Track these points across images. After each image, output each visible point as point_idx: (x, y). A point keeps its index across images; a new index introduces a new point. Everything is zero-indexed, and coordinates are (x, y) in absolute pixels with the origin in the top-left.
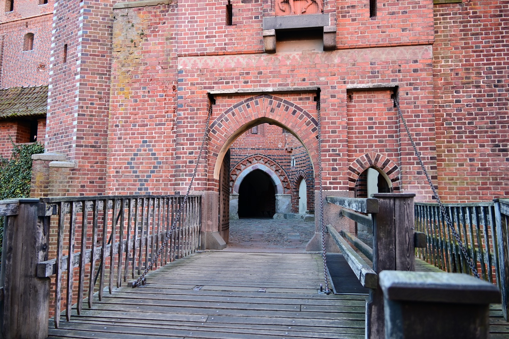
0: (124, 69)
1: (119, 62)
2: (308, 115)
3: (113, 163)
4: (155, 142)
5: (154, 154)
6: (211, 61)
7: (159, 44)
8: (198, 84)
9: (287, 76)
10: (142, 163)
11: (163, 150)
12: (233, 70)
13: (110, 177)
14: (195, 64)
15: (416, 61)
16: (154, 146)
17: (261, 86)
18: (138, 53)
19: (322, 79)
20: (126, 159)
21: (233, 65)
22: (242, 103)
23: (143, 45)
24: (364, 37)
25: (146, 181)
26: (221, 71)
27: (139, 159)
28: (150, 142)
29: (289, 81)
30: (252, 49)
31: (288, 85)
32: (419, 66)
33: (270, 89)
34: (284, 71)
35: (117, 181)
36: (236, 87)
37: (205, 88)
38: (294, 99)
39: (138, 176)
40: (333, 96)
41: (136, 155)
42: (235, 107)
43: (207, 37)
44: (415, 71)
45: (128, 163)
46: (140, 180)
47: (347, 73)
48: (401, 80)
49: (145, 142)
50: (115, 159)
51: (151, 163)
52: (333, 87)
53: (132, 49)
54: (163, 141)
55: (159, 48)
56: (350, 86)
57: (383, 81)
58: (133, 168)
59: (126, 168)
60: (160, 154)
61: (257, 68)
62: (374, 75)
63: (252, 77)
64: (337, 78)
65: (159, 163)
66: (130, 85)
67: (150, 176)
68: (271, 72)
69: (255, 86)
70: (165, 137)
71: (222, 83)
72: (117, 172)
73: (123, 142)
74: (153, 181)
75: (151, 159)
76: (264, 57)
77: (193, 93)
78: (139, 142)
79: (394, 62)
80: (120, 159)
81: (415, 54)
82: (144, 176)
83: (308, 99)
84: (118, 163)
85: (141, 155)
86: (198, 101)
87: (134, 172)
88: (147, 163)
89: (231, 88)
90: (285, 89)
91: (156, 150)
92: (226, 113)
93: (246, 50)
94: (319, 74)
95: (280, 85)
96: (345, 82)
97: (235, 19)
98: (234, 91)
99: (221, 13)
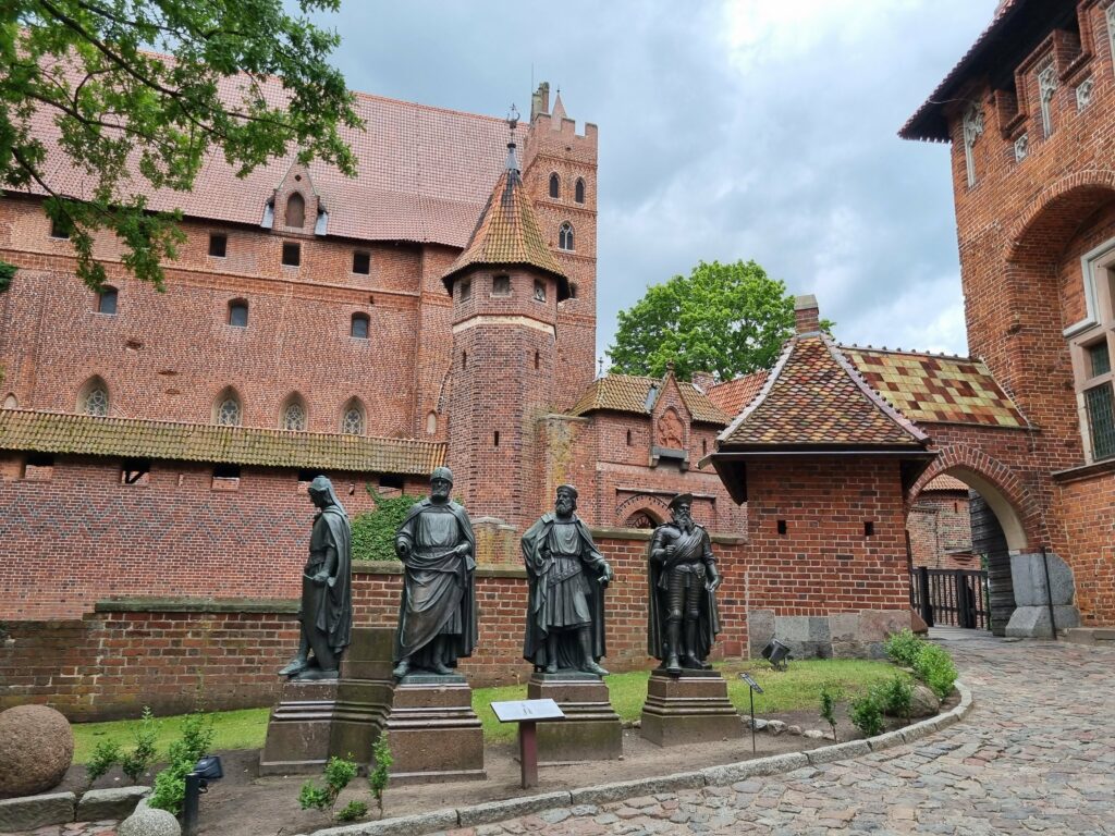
1: (556, 457)
6: (618, 468)
7: (583, 449)
8: (610, 481)
12: (631, 475)
14: (609, 469)
17: (647, 488)
18: (569, 453)
19: (679, 488)
21: (631, 472)
22: (633, 497)
23: (572, 448)
26: (624, 475)
29: (662, 487)
30: (641, 464)
31: (661, 489)
33: (652, 491)
34: (659, 481)
36: (633, 487)
37: (614, 485)
38: (663, 499)
42: (629, 500)
43: (616, 451)
47: (692, 487)
53: (565, 450)
55: (583, 452)
57: (709, 494)
61: (645, 476)
62: (704, 489)
63: (641, 482)
68: (652, 480)
69: (644, 488)
71: (624, 483)
76: (648, 470)
77: (607, 487)
86: (610, 493)
89: (629, 487)
90: (659, 491)
92: (625, 502)
93: (638, 463)
94: (677, 485)
95: (656, 489)
97: (633, 442)
98: (631, 489)
99: (624, 437)
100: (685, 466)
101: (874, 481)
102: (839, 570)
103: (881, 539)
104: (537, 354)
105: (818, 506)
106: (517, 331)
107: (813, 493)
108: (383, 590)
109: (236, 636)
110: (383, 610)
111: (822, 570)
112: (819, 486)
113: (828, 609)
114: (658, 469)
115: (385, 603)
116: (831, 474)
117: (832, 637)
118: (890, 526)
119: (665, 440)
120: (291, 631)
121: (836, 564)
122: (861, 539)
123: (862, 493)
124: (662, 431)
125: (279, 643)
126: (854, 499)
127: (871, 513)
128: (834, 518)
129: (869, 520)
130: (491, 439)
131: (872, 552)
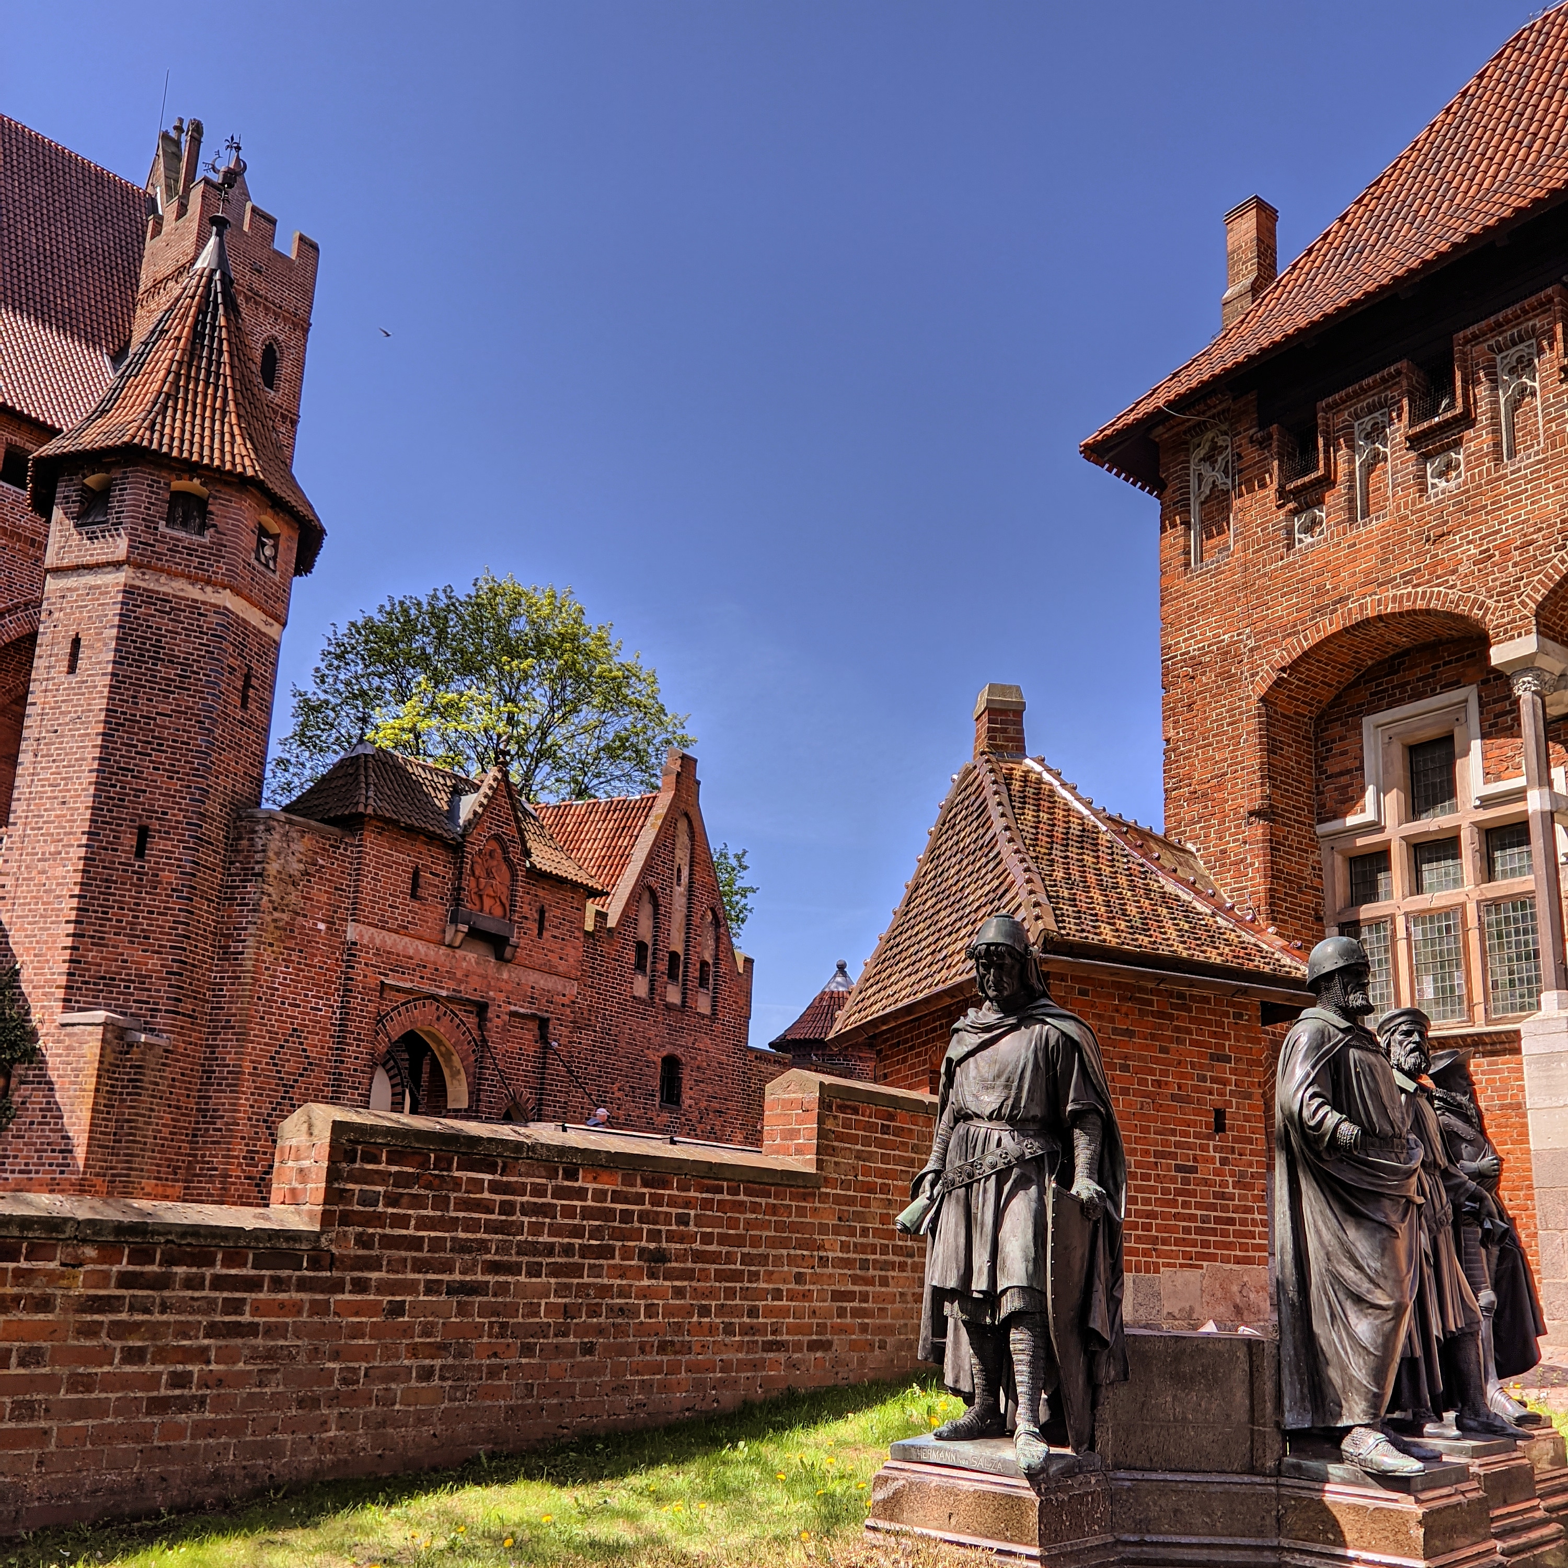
0: (276, 915)
1: (270, 901)
2: (471, 1034)
3: (250, 1054)
4: (308, 1032)
5: (304, 1050)
6: (390, 939)
7: (326, 892)
8: (372, 965)
9: (460, 982)
10: (289, 1061)
11: (316, 1046)
12: (411, 958)
13: (243, 1073)
14: (372, 940)
15: (564, 995)
16: (306, 1038)
17: (437, 986)
18: (297, 896)
19: (491, 993)
20: (268, 1051)
21: (411, 952)
22: (409, 1002)
23: (304, 886)
24: (530, 956)
25: (292, 1087)
26: (398, 955)
27: (285, 1054)
28: (302, 1032)
29: (462, 988)
30: (433, 938)
31: (460, 992)
32: (566, 1001)
33: (444, 993)
34: (459, 975)
35: (254, 1081)
36: (412, 981)
37: (380, 973)
38: (460, 1010)
39: (282, 1079)
40: (498, 1017)
41: (282, 1047)
42: (402, 1004)
43: (390, 906)
44: (563, 1005)
45: (272, 1058)
46: (284, 1085)
47: (512, 993)
48: (552, 1013)
49: (295, 1030)
50: (254, 1048)
51: (300, 1063)
52: (500, 1006)
53: (291, 888)
54: (318, 1034)
55: (325, 897)
56: (513, 1008)
57: (539, 1009)
58: (275, 1065)
59: (268, 1064)
60: (312, 1052)
61: (435, 963)
62: (532, 1000)
63: (427, 973)
64: (502, 997)
65: (310, 1064)
66: (283, 942)
67: (296, 1081)
68: (447, 972)
69: (430, 985)
70: (321, 1028)
71: (398, 972)
72: (255, 1068)
73: (266, 1025)
74: (300, 1088)
75: (300, 1056)
76: (443, 950)
77: (365, 976)
78: (288, 1029)
79: (549, 991)
80: (261, 1050)
81: (565, 987)
82: (289, 1080)
83: (471, 1012)
84: (257, 1055)
85: (289, 1048)
86: (370, 989)
87: (279, 1072)
88: (296, 1062)
89: (405, 980)
90: (456, 995)
91: (308, 1045)
92: (392, 1010)
93: (427, 937)
94: (489, 987)
95: (454, 990)
96: (509, 1003)
97: (421, 892)
98: (408, 985)
99: (407, 877)
100: (508, 952)
101: (1227, 1036)
102: (1179, 1193)
103: (1236, 1140)
104: (247, 677)
105: (1152, 1072)
106: (214, 619)
107: (1146, 1048)
108: (486, 1195)
109: (147, 1311)
110: (483, 1246)
111: (1153, 1190)
112: (1153, 1037)
113: (1161, 1261)
114: (459, 953)
115: (492, 1227)
116: (1171, 1017)
117: (1165, 1312)
118: (1247, 1118)
119: (481, 897)
120: (282, 1296)
121: (1173, 1180)
122: (1210, 1137)
123: (1213, 1057)
124: (477, 879)
125: (252, 1330)
126: (1202, 1067)
127: (1221, 1094)
128: (1173, 1097)
129: (1219, 1105)
130: (129, 840)
131: (1224, 1161)
